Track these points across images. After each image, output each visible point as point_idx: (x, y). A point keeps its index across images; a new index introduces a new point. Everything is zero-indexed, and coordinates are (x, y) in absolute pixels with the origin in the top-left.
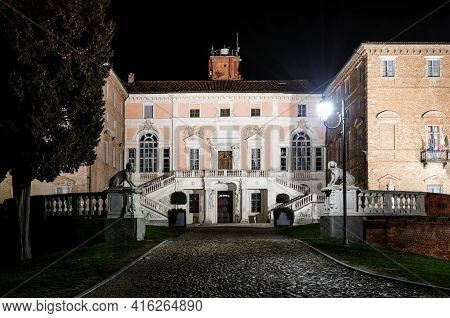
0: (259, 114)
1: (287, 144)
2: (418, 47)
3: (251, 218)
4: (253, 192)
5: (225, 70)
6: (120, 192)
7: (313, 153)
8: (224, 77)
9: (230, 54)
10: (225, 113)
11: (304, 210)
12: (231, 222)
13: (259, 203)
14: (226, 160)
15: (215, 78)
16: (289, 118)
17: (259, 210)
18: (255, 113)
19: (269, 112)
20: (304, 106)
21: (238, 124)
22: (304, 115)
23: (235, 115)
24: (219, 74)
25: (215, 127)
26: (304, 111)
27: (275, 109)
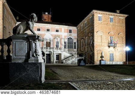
0: (58, 32)
1: (66, 41)
2: (108, 13)
3: (56, 62)
4: (57, 54)
5: (47, 19)
6: (24, 39)
7: (74, 44)
8: (47, 21)
9: (48, 14)
10: (48, 30)
11: (73, 60)
12: (50, 63)
13: (58, 58)
14: (48, 44)
15: (44, 20)
16: (67, 33)
17: (58, 60)
18: (57, 31)
19: (61, 31)
20: (71, 30)
21: (52, 34)
22: (71, 33)
23: (51, 31)
24: (45, 20)
25: (45, 35)
26: (71, 32)
27: (63, 30)
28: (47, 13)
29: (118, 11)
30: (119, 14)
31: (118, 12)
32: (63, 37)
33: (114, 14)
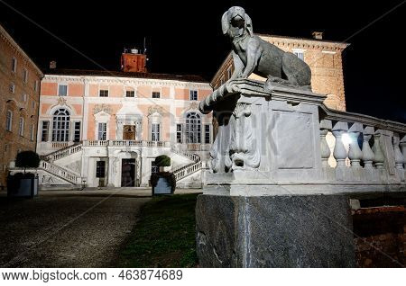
0: (158, 97)
1: (182, 121)
2: (287, 40)
4: (153, 160)
5: (135, 65)
7: (203, 129)
8: (134, 70)
9: (139, 52)
10: (130, 94)
11: (195, 175)
14: (130, 133)
15: (125, 69)
16: (183, 101)
19: (167, 95)
20: (196, 92)
21: (141, 103)
22: (196, 99)
23: (139, 97)
24: (129, 67)
25: (121, 106)
26: (196, 96)
27: (172, 93)
28: (135, 51)
29: (318, 35)
30: (320, 43)
31: (317, 37)
32: (173, 111)
33: (306, 42)
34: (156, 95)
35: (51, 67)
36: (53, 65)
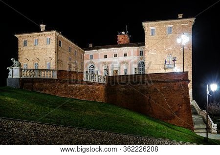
0: (127, 55)
1: (137, 66)
5: (123, 40)
8: (122, 43)
10: (115, 56)
14: (116, 74)
19: (130, 55)
21: (119, 60)
24: (120, 42)
27: (132, 53)
28: (123, 33)
30: (180, 20)
34: (125, 55)
35: (90, 47)
36: (91, 46)
